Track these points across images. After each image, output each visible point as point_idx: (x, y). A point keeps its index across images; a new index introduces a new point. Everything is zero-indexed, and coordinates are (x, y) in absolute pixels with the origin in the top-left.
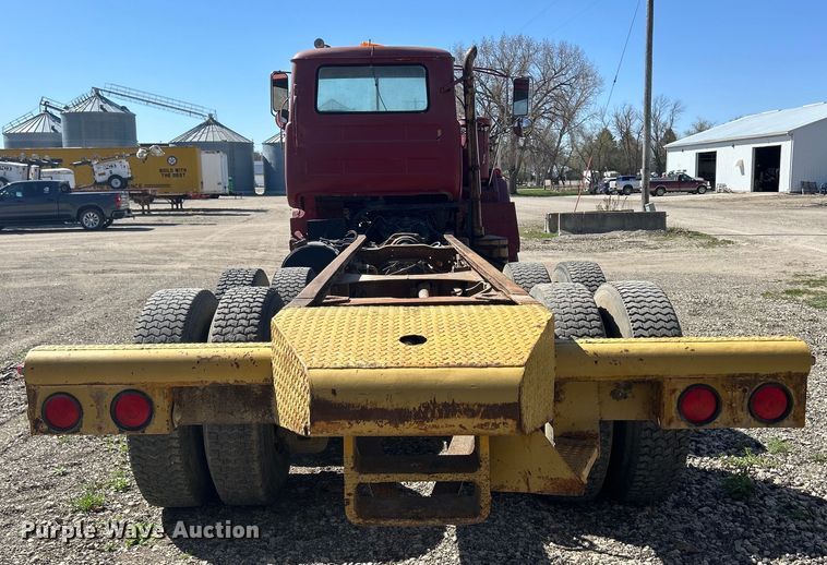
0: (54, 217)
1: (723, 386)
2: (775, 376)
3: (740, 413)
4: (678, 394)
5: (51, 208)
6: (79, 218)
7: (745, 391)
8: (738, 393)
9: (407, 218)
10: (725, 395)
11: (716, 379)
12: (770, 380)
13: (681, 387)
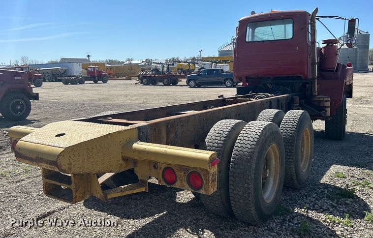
0: (216, 82)
1: (177, 170)
2: (195, 168)
3: (184, 183)
4: (162, 170)
5: (215, 79)
6: (225, 83)
7: (185, 173)
8: (182, 174)
9: (281, 87)
10: (178, 173)
11: (175, 165)
12: (194, 170)
13: (163, 167)
